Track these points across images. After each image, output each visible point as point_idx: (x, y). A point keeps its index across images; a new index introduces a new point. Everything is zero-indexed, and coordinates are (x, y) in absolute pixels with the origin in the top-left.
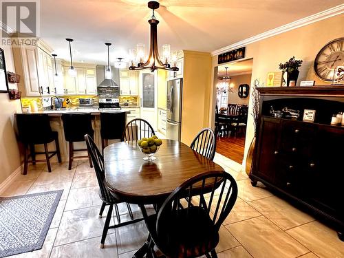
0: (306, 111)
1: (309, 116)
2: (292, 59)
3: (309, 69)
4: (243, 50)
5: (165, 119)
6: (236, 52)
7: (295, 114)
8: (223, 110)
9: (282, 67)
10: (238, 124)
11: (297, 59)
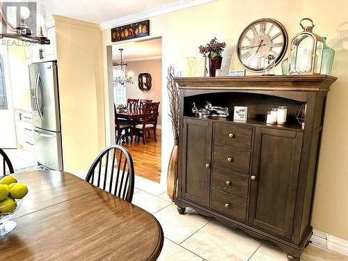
0: (237, 109)
1: (241, 114)
2: (213, 41)
3: (231, 55)
4: (146, 24)
5: (31, 127)
6: (137, 27)
7: (223, 112)
8: (122, 108)
9: (203, 50)
10: (144, 126)
11: (219, 41)
